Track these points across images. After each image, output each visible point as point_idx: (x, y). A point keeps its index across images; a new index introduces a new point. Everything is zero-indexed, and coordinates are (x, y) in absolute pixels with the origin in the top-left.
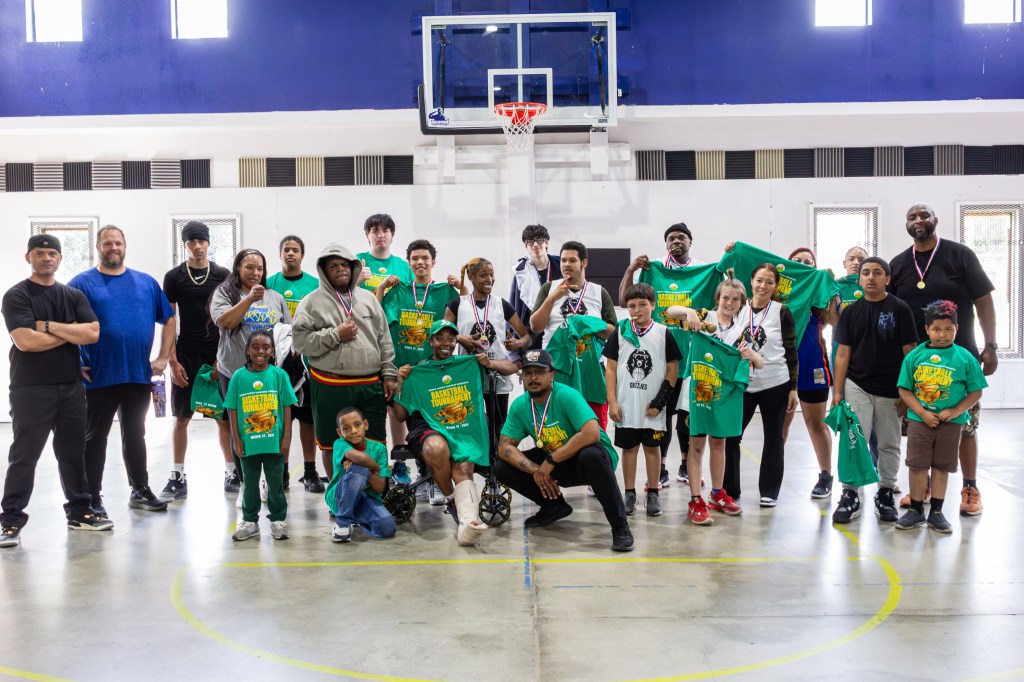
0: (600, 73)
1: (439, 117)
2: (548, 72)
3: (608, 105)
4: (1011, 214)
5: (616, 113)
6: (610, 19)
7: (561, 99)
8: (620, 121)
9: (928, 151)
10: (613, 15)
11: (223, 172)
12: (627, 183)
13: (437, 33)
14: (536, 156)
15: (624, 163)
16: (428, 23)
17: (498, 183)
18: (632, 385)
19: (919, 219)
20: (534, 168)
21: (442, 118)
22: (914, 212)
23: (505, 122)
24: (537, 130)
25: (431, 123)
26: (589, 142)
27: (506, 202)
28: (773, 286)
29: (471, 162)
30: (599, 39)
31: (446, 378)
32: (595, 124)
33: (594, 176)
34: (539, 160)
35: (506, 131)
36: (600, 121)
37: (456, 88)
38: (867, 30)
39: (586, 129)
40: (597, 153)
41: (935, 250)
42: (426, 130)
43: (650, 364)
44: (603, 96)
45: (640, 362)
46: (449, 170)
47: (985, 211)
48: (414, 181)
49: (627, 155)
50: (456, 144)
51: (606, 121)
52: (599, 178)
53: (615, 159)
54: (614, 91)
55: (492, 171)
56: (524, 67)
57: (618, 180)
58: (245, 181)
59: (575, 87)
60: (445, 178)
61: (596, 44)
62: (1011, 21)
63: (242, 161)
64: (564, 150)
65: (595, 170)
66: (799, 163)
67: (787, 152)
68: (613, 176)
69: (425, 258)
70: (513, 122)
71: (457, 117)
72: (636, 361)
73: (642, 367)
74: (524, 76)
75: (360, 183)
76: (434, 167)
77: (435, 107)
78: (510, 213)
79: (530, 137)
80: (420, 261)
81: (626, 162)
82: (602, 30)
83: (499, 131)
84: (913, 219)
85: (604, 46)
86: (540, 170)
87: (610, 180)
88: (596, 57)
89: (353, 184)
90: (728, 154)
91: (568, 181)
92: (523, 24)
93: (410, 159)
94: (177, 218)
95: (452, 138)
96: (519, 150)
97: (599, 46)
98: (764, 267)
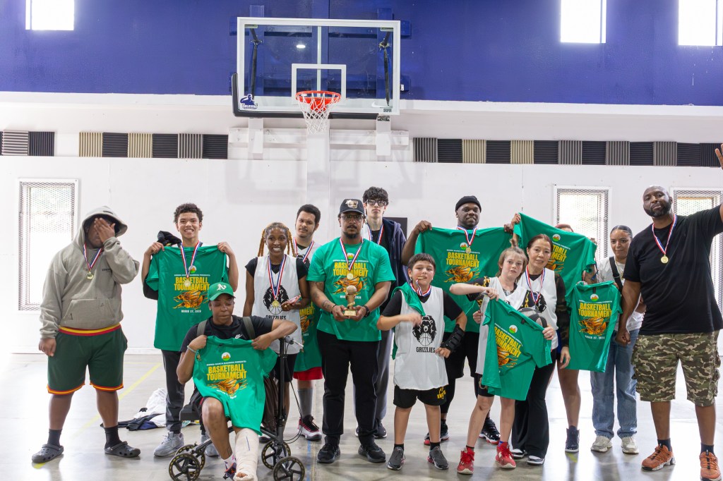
0: (386, 72)
1: (249, 102)
2: (343, 68)
3: (392, 98)
4: (712, 199)
5: (399, 105)
6: (395, 26)
7: (353, 92)
8: (401, 112)
9: (648, 146)
10: (398, 23)
11: (66, 143)
12: (405, 163)
13: (250, 32)
14: (331, 139)
15: (404, 147)
16: (242, 23)
17: (299, 160)
18: (419, 350)
19: (654, 198)
20: (329, 148)
21: (252, 103)
22: (649, 192)
23: (304, 108)
24: (332, 116)
25: (242, 107)
26: (375, 129)
27: (305, 176)
28: (549, 255)
29: (276, 142)
30: (385, 44)
31: (225, 355)
32: (381, 113)
33: (378, 157)
34: (333, 142)
35: (305, 115)
36: (385, 110)
37: (265, 80)
38: (601, 47)
39: (373, 116)
40: (382, 138)
41: (673, 225)
42: (238, 113)
43: (434, 329)
44: (388, 90)
45: (426, 327)
46: (258, 149)
47: (694, 195)
48: (228, 156)
49: (406, 140)
50: (264, 127)
51: (390, 111)
52: (382, 159)
53: (397, 143)
54: (397, 86)
55: (294, 150)
56: (322, 63)
57: (398, 161)
58: (84, 151)
59: (365, 83)
60: (254, 154)
61: (383, 49)
62: (714, 45)
63: (81, 135)
64: (354, 135)
65: (380, 152)
66: (546, 152)
67: (536, 142)
68: (394, 158)
69: (193, 221)
70: (312, 108)
71: (264, 103)
72: (422, 327)
73: (429, 332)
74: (322, 70)
75: (183, 156)
76: (245, 146)
77: (245, 94)
78: (308, 185)
79: (326, 123)
80: (189, 224)
81: (405, 146)
82: (389, 36)
83: (300, 115)
84: (649, 199)
85: (390, 50)
86: (334, 151)
87: (392, 161)
88: (383, 60)
89: (177, 157)
90: (489, 142)
91: (357, 160)
92: (322, 27)
93: (225, 137)
94: (23, 181)
95: (261, 120)
96: (317, 134)
97: (385, 50)
98: (540, 237)
